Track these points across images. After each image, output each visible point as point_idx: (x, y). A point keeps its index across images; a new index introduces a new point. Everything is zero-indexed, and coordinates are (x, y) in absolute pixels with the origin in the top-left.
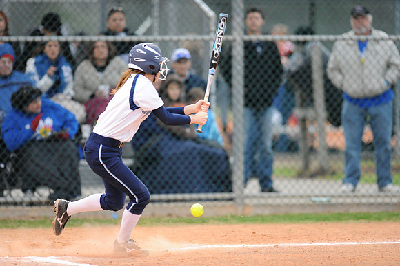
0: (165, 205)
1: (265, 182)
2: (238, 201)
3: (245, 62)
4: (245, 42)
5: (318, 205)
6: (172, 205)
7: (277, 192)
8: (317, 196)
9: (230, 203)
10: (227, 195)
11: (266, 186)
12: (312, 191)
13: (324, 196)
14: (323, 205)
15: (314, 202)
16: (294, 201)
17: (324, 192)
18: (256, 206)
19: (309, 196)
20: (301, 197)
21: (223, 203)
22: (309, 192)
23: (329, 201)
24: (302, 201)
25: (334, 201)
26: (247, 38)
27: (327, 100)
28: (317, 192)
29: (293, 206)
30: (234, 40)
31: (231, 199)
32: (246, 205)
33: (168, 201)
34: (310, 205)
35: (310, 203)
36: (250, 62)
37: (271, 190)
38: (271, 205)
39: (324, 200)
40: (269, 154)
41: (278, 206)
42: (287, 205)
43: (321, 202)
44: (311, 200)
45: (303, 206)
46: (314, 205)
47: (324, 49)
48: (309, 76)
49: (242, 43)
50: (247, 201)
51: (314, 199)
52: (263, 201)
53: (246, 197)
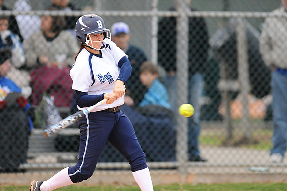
0: (112, 173)
1: (193, 152)
2: (182, 170)
3: (189, 37)
4: (189, 18)
5: (257, 174)
6: (118, 173)
7: (204, 161)
8: (256, 166)
9: (174, 172)
10: (170, 164)
11: (194, 156)
12: (252, 161)
13: (263, 166)
14: (262, 174)
15: (253, 171)
16: (234, 170)
17: (263, 162)
18: (198, 175)
19: (249, 166)
20: (242, 166)
21: (167, 171)
22: (249, 162)
23: (267, 171)
24: (242, 171)
25: (272, 171)
26: (191, 14)
27: (251, 75)
28: (256, 162)
29: (234, 175)
30: (179, 16)
31: (174, 168)
32: (189, 174)
33: (115, 169)
34: (250, 175)
35: (250, 172)
36: (194, 37)
37: (198, 159)
38: (212, 174)
39: (263, 169)
40: (196, 124)
41: (219, 175)
42: (228, 174)
43: (260, 171)
44: (251, 170)
45: (242, 175)
46: (253, 174)
47: (249, 26)
48: (235, 51)
49: (186, 20)
50: (190, 170)
51: (253, 168)
52: (205, 170)
53: (189, 166)
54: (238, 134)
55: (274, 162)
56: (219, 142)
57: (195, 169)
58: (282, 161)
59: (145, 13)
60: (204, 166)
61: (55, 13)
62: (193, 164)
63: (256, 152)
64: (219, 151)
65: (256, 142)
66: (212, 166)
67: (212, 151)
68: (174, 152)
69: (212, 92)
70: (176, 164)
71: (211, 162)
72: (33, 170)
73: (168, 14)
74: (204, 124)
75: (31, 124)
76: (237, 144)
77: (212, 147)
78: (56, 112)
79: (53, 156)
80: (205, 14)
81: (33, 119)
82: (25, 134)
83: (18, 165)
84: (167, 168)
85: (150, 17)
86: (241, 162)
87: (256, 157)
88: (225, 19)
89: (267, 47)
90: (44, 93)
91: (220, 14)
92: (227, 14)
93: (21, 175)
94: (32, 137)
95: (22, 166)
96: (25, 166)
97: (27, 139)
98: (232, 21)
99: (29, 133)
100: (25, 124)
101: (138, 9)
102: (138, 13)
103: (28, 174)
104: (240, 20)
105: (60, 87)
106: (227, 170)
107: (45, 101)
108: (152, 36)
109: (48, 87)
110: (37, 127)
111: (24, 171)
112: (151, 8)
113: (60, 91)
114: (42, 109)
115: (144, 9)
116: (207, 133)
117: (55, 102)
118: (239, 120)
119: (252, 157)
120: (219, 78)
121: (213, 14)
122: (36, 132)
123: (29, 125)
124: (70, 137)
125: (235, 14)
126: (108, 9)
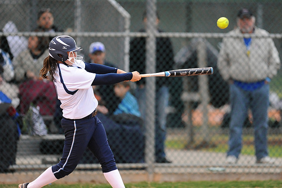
0: (89, 173)
1: (160, 154)
2: (150, 170)
4: (157, 38)
5: (215, 174)
6: (95, 173)
8: (214, 167)
9: (143, 171)
10: (140, 165)
12: (210, 162)
13: (220, 167)
14: (219, 174)
15: (212, 171)
16: (195, 170)
17: (220, 163)
18: (164, 174)
19: (208, 167)
20: (202, 167)
21: (137, 171)
22: (208, 163)
23: (224, 170)
24: (202, 170)
25: (228, 170)
28: (214, 163)
29: (195, 174)
31: (143, 169)
32: (155, 174)
33: (92, 169)
34: (208, 174)
35: (209, 172)
38: (176, 174)
39: (220, 169)
41: (182, 174)
42: (190, 174)
43: (217, 171)
44: (209, 170)
45: (202, 174)
46: (212, 173)
49: (154, 40)
50: (157, 170)
51: (211, 168)
52: (170, 170)
53: (156, 167)
54: (199, 139)
55: (230, 163)
56: (182, 146)
57: (161, 169)
58: (236, 162)
59: (119, 34)
60: (169, 167)
61: (40, 34)
62: (160, 165)
63: (214, 154)
64: (182, 154)
65: (214, 146)
66: (176, 167)
67: (176, 154)
68: (144, 155)
69: (176, 103)
70: (145, 165)
71: (175, 163)
72: (21, 170)
73: (139, 35)
74: (169, 130)
75: (20, 131)
76: (198, 148)
77: (176, 150)
78: (41, 120)
79: (38, 158)
80: (170, 35)
81: (21, 127)
82: (14, 139)
83: (8, 166)
84: (137, 169)
85: (123, 37)
86: (202, 163)
87: (214, 158)
88: (188, 39)
89: (224, 63)
90: (31, 104)
91: (184, 35)
92: (190, 35)
93: (10, 174)
94: (20, 142)
95: (11, 167)
96: (15, 167)
97: (16, 143)
98: (194, 41)
99: (18, 138)
100: (14, 131)
101: (112, 31)
102: (113, 34)
103: (16, 174)
104: (200, 40)
105: (44, 98)
106: (189, 170)
107: (32, 111)
108: (124, 54)
109: (34, 98)
110: (24, 133)
111: (13, 171)
112: (124, 30)
113: (44, 102)
114: (29, 117)
115: (117, 30)
116: (172, 138)
117: (40, 111)
118: (199, 127)
119: (211, 159)
120: (182, 90)
121: (177, 35)
122: (24, 137)
123: (17, 131)
124: (53, 141)
125: (196, 35)
126: (86, 31)
